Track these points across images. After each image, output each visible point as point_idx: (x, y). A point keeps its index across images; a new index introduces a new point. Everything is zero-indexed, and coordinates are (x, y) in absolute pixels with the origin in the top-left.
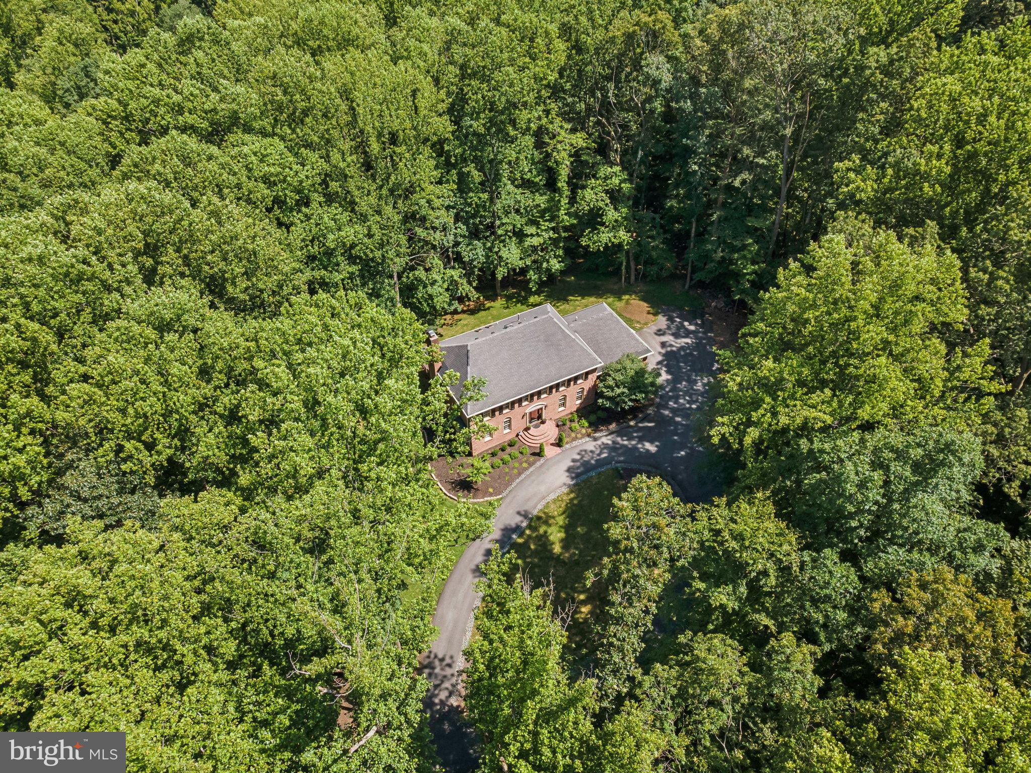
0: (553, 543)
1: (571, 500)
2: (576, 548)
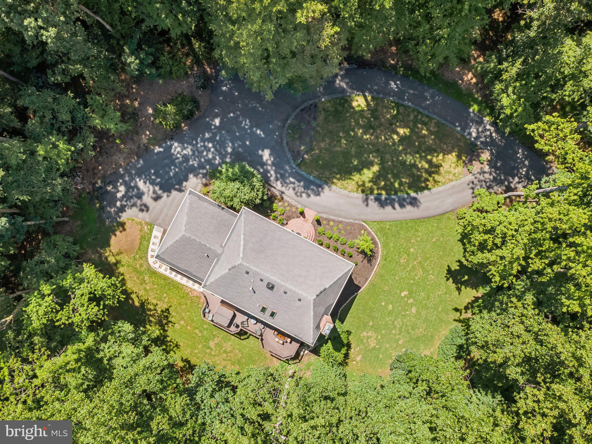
0: (374, 173)
1: (339, 179)
2: (369, 157)
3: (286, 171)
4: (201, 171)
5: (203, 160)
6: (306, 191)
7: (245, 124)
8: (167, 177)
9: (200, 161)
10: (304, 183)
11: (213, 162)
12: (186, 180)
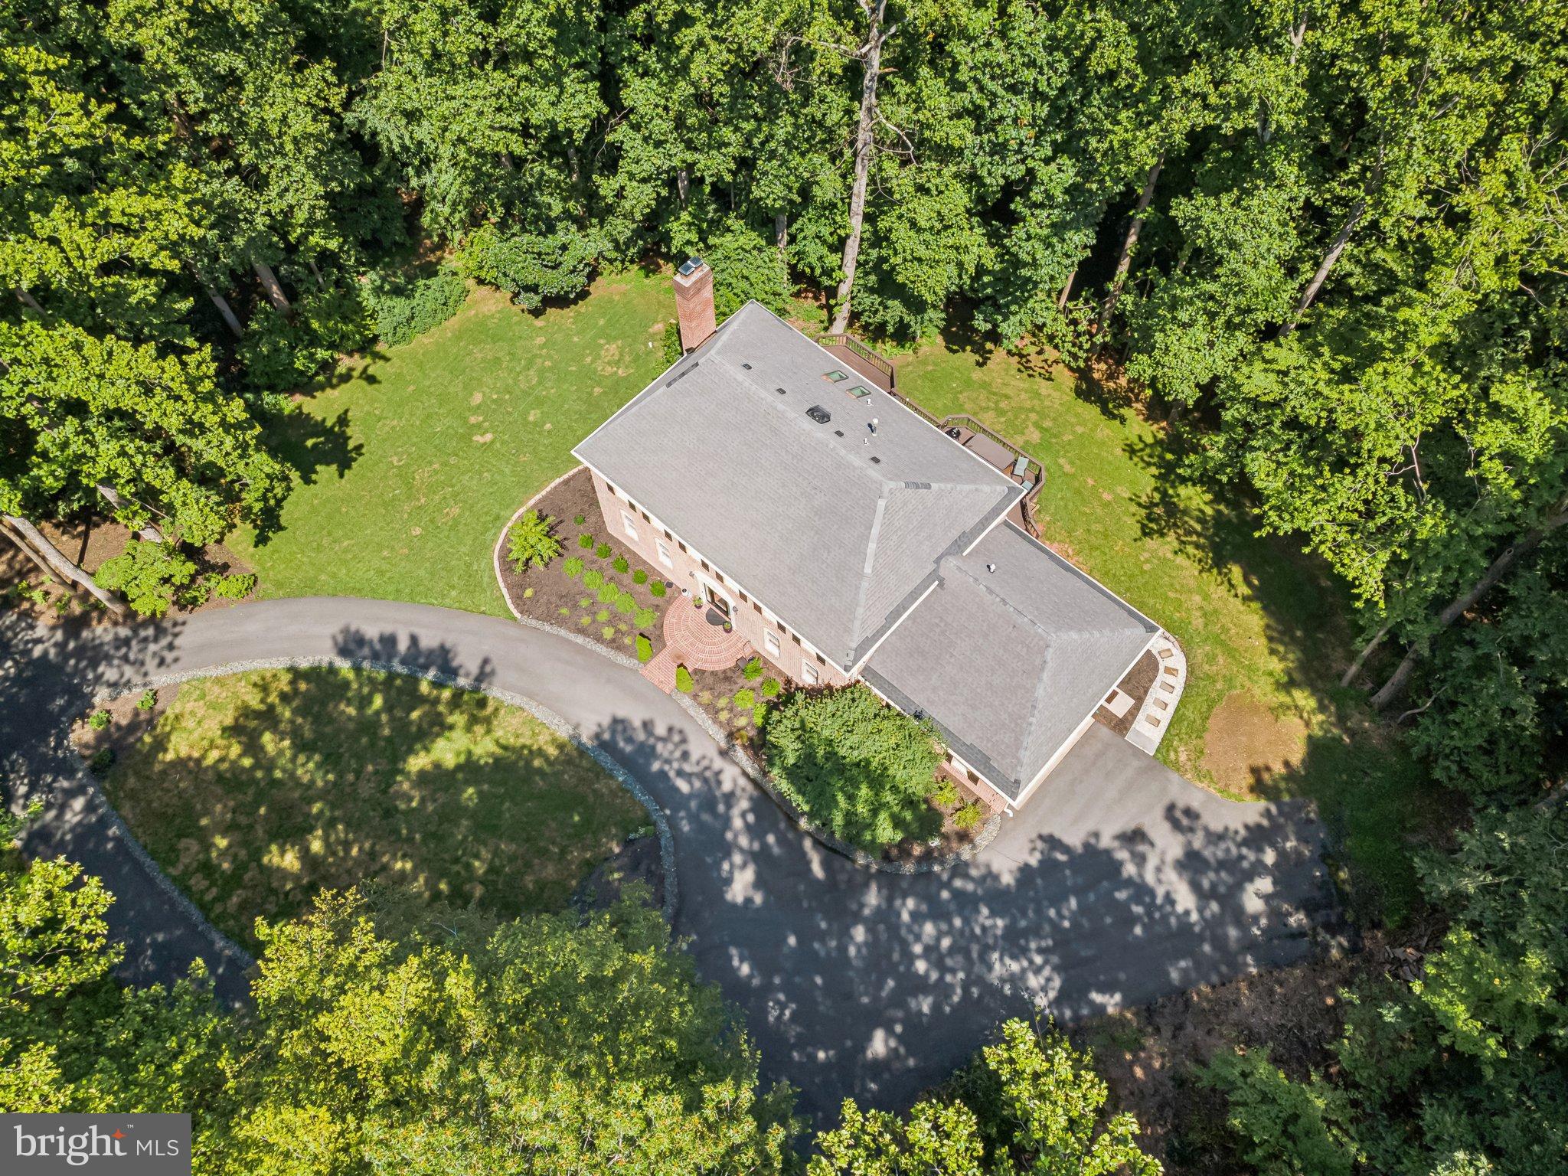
0: (427, 750)
1: (541, 752)
2: (423, 800)
3: (693, 818)
4: (970, 887)
5: (958, 922)
6: (652, 741)
7: (783, 1007)
8: (1092, 897)
9: (966, 921)
10: (649, 764)
11: (924, 907)
12: (1025, 870)
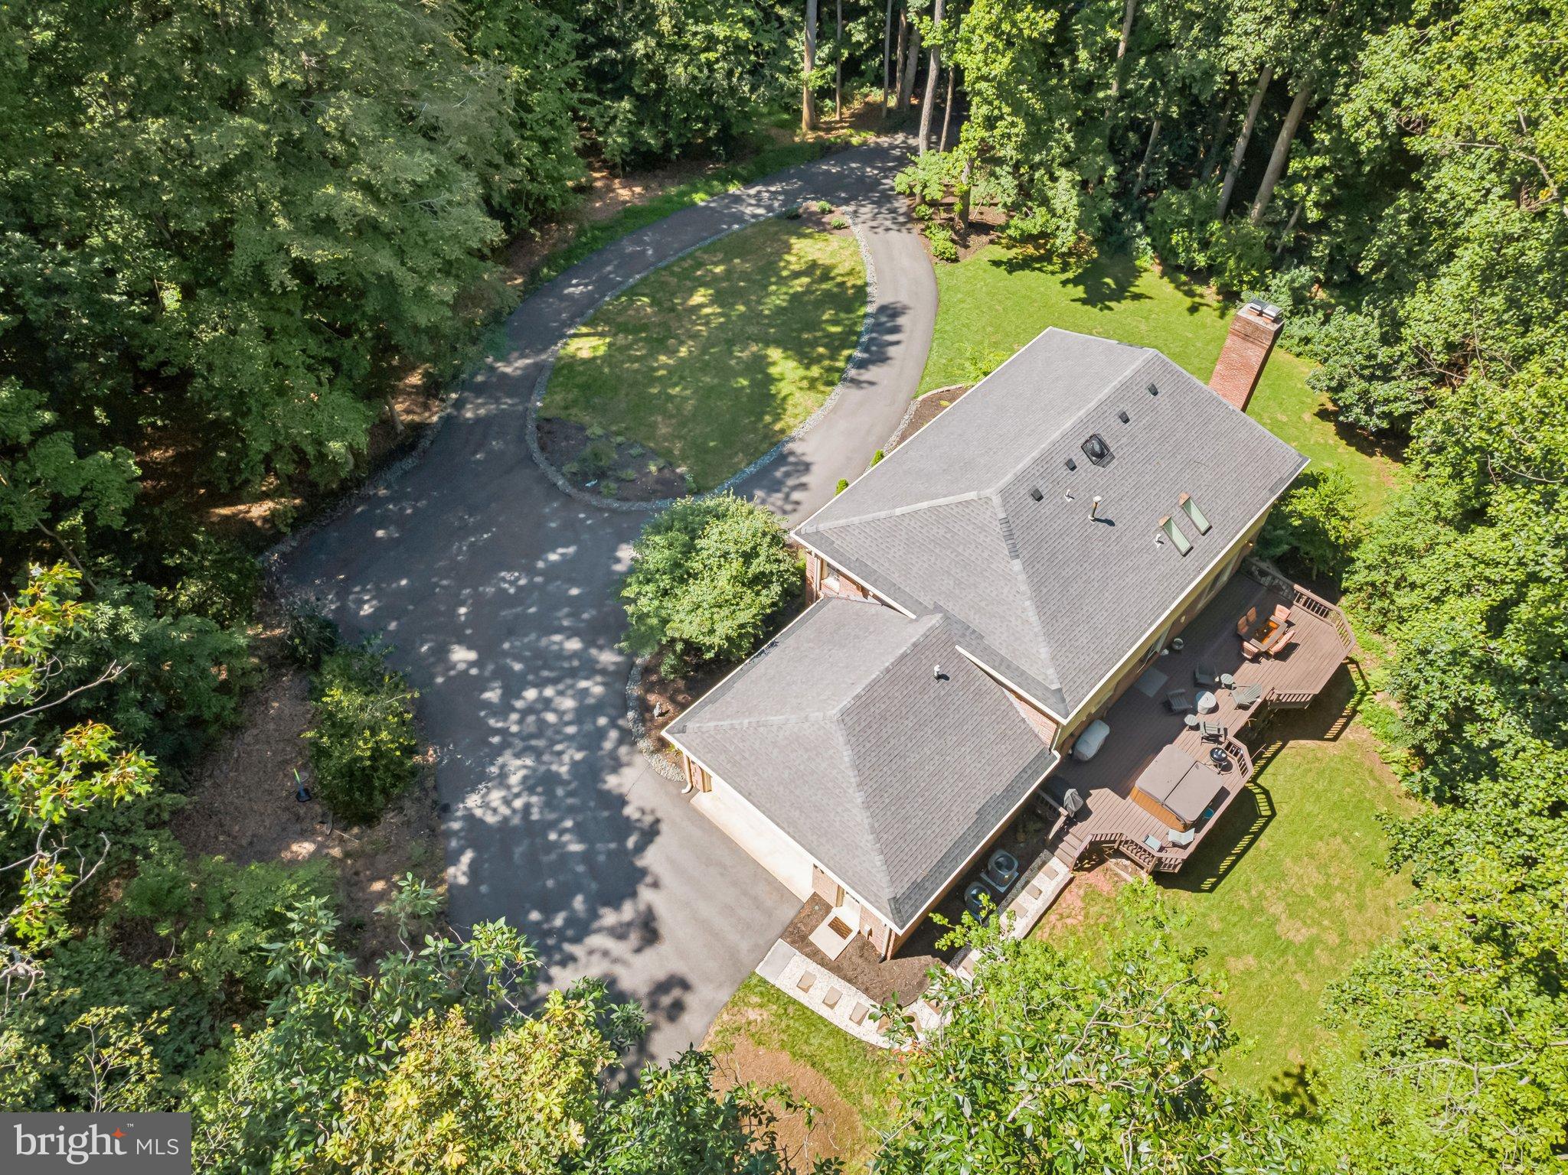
0: (785, 358)
2: (739, 358)
4: (608, 745)
5: (571, 730)
6: (786, 490)
7: (512, 583)
8: (580, 869)
9: (570, 738)
10: (761, 488)
11: (591, 701)
12: (621, 801)
